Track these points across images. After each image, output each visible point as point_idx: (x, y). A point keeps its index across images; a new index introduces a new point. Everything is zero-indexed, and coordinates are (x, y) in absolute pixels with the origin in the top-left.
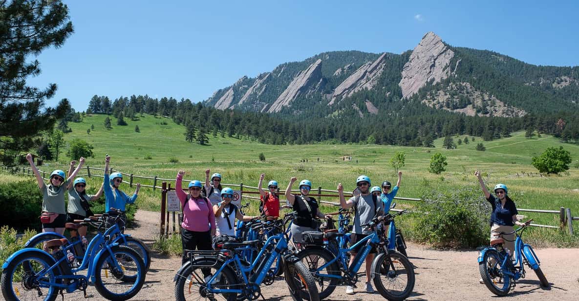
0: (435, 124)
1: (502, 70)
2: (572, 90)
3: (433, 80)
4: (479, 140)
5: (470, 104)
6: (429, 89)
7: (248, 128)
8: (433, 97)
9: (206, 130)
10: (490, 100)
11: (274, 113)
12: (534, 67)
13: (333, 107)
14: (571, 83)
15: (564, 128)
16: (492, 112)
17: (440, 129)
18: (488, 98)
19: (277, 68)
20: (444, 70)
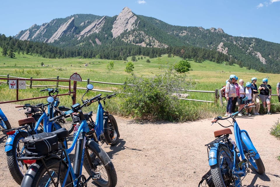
0: (128, 50)
1: (158, 26)
2: (187, 37)
3: (127, 30)
4: (148, 58)
5: (144, 41)
6: (125, 34)
7: (37, 50)
8: (127, 38)
9: (14, 50)
10: (152, 40)
11: (51, 43)
12: (172, 26)
13: (79, 41)
14: (187, 34)
15: (184, 54)
16: (153, 46)
17: (130, 53)
18: (151, 39)
19: (52, 21)
20: (132, 25)
